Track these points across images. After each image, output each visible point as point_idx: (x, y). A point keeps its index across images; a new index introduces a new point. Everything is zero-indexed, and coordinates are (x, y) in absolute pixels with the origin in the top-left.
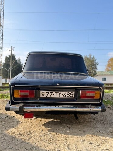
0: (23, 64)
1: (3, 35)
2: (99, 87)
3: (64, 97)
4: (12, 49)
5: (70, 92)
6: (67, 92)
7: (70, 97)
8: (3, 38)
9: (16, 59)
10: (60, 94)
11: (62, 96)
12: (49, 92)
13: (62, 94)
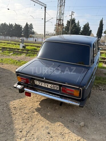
0: (81, 27)
1: (65, 2)
2: (78, 87)
3: (51, 88)
4: (72, 14)
5: (55, 86)
6: (52, 85)
7: (55, 89)
8: (64, 5)
9: (76, 23)
10: (47, 85)
11: (49, 87)
12: (40, 82)
13: (49, 86)
